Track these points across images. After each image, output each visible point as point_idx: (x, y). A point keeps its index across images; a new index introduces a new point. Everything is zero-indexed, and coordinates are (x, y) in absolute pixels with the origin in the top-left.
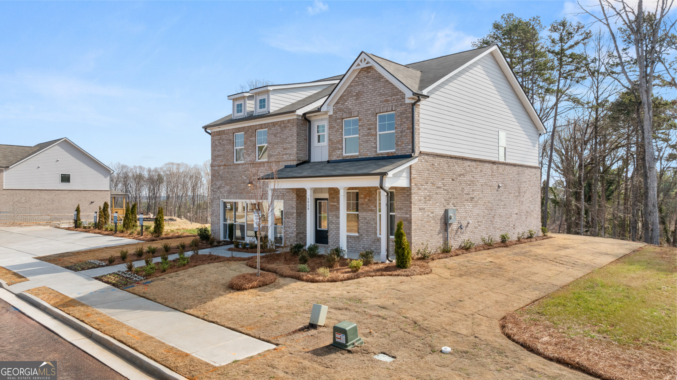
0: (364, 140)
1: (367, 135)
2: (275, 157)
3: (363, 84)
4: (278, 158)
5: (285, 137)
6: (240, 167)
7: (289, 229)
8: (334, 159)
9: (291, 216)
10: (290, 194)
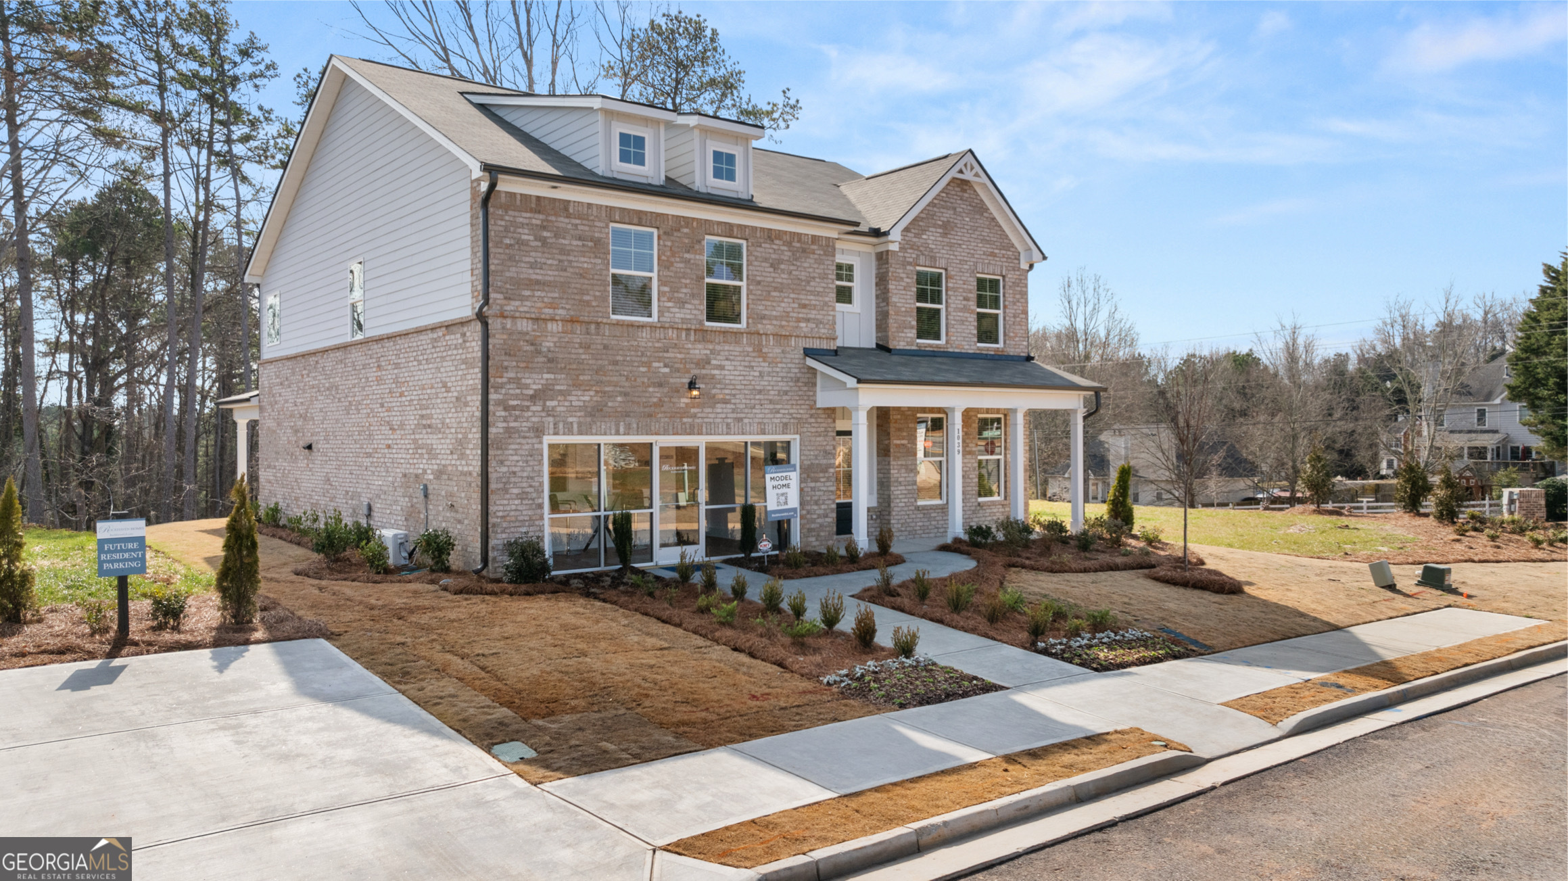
0: (958, 318)
1: (961, 310)
2: (775, 322)
3: (955, 209)
4: (782, 327)
5: (803, 275)
6: (645, 334)
7: (815, 507)
8: (901, 347)
9: (821, 475)
10: (819, 420)
